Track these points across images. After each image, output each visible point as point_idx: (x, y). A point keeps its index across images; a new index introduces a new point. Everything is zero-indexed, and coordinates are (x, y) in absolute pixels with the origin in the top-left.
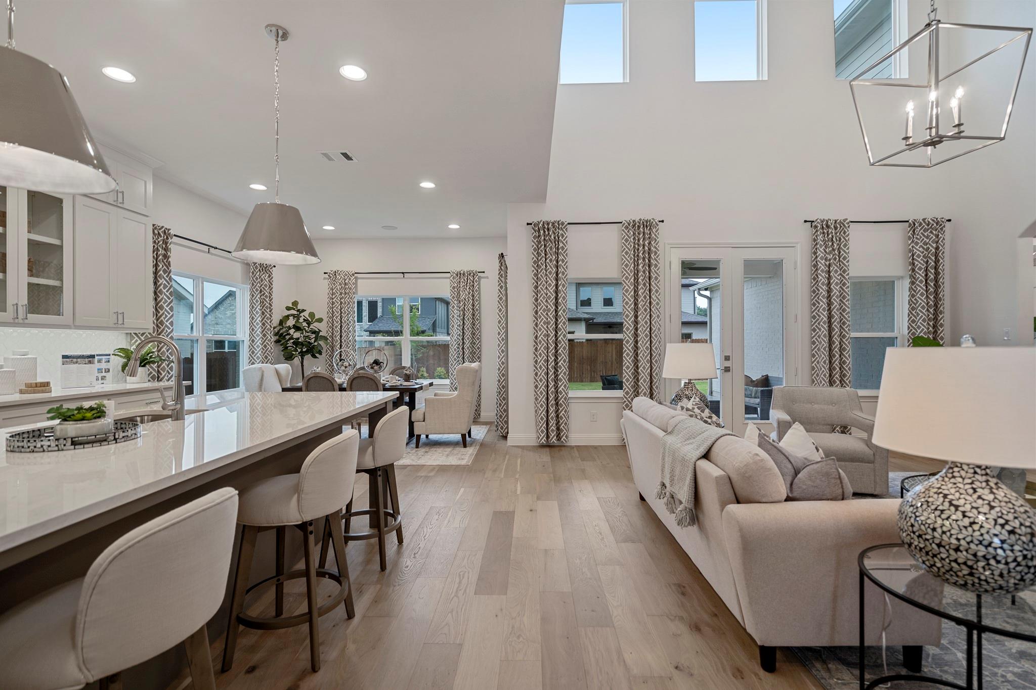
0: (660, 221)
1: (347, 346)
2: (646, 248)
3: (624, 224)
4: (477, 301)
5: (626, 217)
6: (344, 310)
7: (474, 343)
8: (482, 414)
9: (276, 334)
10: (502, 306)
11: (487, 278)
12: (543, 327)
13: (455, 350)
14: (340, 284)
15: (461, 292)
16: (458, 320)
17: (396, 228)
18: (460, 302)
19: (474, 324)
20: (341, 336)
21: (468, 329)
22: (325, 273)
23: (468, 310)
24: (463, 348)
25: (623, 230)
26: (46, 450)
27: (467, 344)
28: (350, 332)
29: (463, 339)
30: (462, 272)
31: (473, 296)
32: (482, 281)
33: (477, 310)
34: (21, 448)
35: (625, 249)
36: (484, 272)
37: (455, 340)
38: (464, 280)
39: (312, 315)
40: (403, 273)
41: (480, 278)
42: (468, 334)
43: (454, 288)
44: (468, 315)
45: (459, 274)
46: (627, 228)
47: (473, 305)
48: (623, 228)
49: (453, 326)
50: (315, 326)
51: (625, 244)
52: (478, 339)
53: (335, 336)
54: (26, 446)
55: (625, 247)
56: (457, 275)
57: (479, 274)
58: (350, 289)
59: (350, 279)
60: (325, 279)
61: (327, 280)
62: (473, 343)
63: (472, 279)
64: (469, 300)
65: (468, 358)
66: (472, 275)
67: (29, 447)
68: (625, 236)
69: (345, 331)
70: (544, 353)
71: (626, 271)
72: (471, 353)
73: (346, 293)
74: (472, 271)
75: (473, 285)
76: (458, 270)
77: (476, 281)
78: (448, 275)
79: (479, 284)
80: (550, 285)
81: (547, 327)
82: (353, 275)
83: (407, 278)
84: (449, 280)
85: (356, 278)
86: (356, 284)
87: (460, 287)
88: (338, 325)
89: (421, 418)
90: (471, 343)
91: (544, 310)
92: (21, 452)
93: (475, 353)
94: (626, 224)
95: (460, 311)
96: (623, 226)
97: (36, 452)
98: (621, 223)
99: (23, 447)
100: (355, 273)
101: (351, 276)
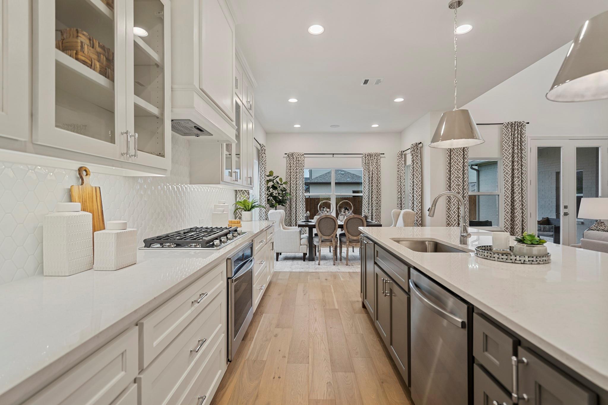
0: (527, 123)
1: (299, 199)
2: (519, 139)
3: (505, 124)
4: (379, 171)
5: (506, 120)
6: (298, 177)
7: (377, 197)
11: (385, 157)
12: (456, 188)
13: (367, 201)
14: (295, 161)
15: (370, 166)
16: (368, 183)
17: (339, 126)
18: (369, 172)
19: (377, 186)
21: (375, 188)
22: (285, 154)
24: (372, 201)
25: (503, 128)
26: (545, 263)
27: (374, 198)
29: (372, 195)
30: (371, 154)
31: (377, 169)
32: (382, 159)
34: (531, 262)
35: (504, 140)
36: (384, 154)
37: (367, 196)
38: (372, 158)
39: (281, 180)
40: (333, 154)
41: (381, 157)
42: (375, 192)
43: (365, 163)
44: (375, 180)
45: (369, 155)
46: (506, 127)
47: (377, 174)
48: (504, 127)
49: (365, 187)
50: (283, 187)
51: (504, 137)
52: (380, 195)
53: (292, 193)
54: (535, 260)
55: (504, 139)
57: (381, 155)
58: (301, 164)
59: (301, 158)
60: (284, 157)
61: (285, 159)
63: (376, 158)
64: (375, 171)
66: (377, 155)
67: (537, 261)
68: (505, 132)
70: (457, 204)
71: (505, 153)
73: (298, 167)
74: (377, 153)
75: (377, 162)
77: (379, 160)
80: (460, 162)
81: (458, 188)
82: (303, 155)
83: (335, 157)
85: (305, 157)
86: (304, 161)
87: (369, 163)
91: (456, 177)
92: (532, 264)
94: (506, 125)
95: (369, 178)
96: (503, 126)
97: (541, 264)
98: (503, 124)
99: (533, 261)
100: (304, 154)
101: (301, 156)
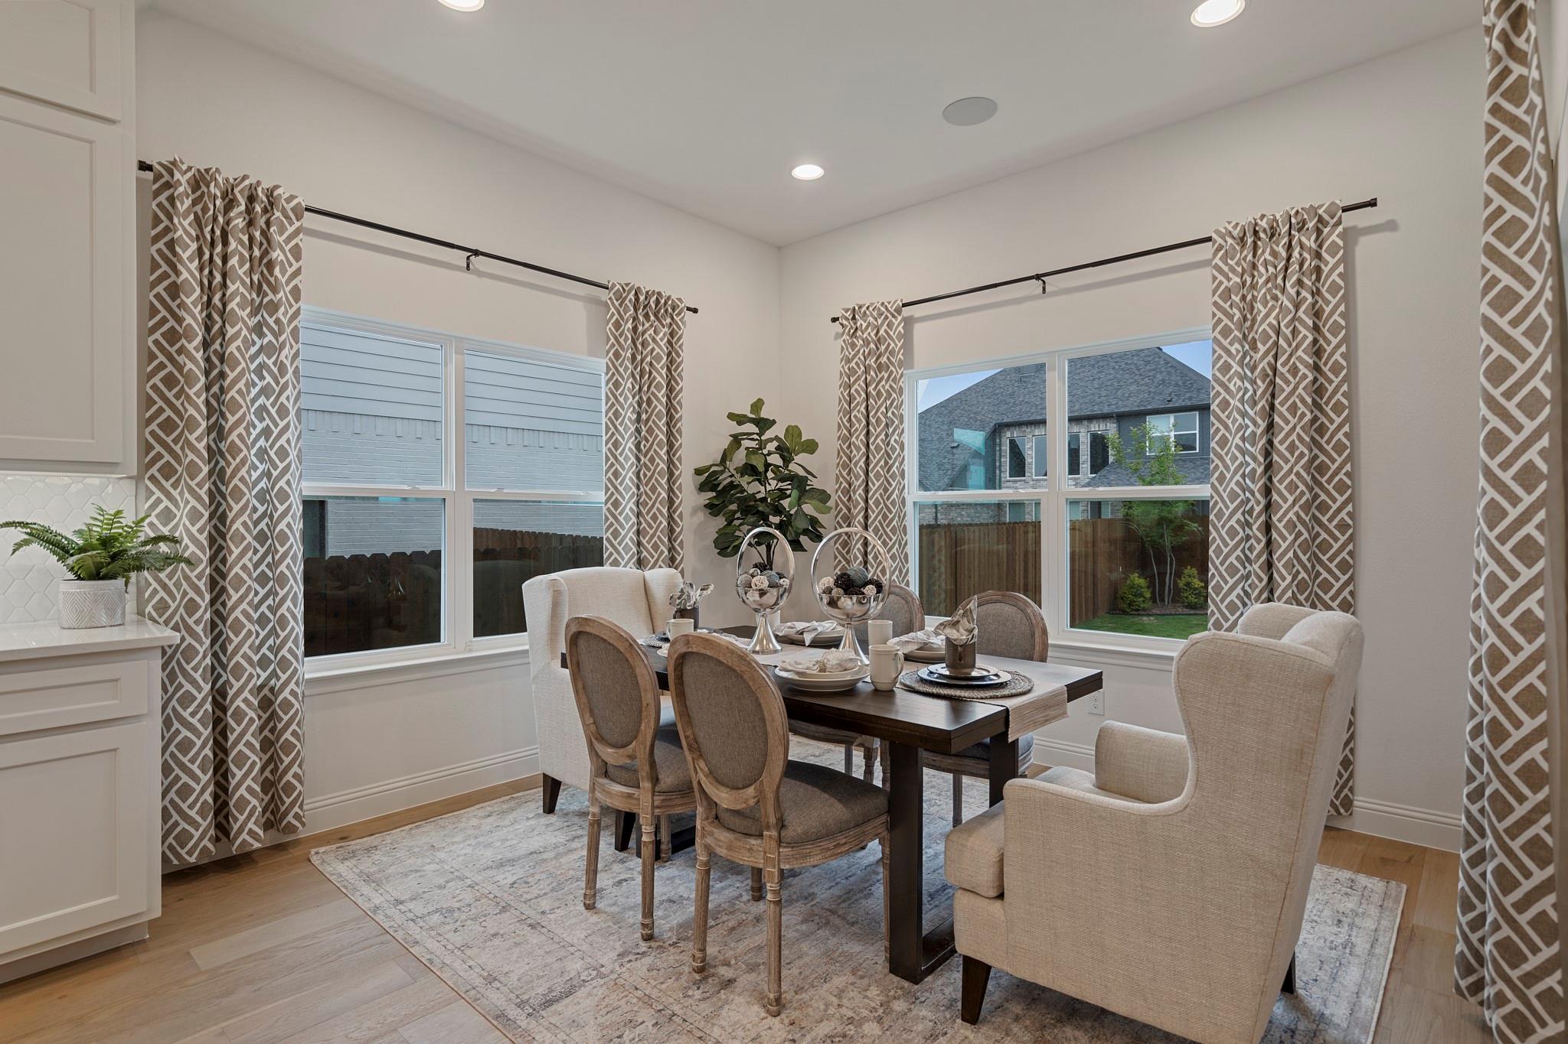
1: (885, 517)
4: (1335, 329)
6: (879, 413)
7: (1323, 508)
8: (1360, 801)
9: (702, 488)
10: (1517, 273)
11: (1391, 226)
13: (1232, 533)
14: (867, 343)
15: (1258, 306)
16: (1244, 414)
18: (1254, 348)
19: (1321, 430)
20: (867, 491)
21: (1292, 448)
22: (833, 319)
23: (1294, 371)
24: (1268, 527)
27: (1287, 509)
28: (893, 476)
29: (1267, 491)
30: (1264, 224)
31: (1317, 314)
32: (1364, 247)
33: (1336, 369)
36: (1372, 203)
37: (1233, 496)
38: (1274, 254)
39: (793, 431)
40: (1038, 277)
41: (1350, 236)
42: (1290, 468)
43: (1227, 294)
44: (1295, 390)
45: (1252, 236)
47: (1318, 353)
49: (1223, 442)
50: (801, 462)
52: (1341, 488)
53: (851, 491)
56: (1242, 240)
57: (1350, 219)
58: (892, 353)
59: (890, 325)
62: (1315, 506)
63: (1310, 243)
64: (1295, 332)
65: (1289, 566)
66: (1311, 225)
69: (878, 476)
72: (1305, 547)
73: (880, 367)
74: (1313, 210)
75: (1318, 270)
76: (1245, 219)
77: (1333, 249)
78: (1205, 251)
79: (1348, 260)
82: (899, 311)
83: (1055, 294)
84: (1208, 271)
85: (909, 322)
86: (907, 336)
87: (1253, 286)
88: (858, 456)
89: (985, 878)
90: (1306, 508)
93: (1324, 547)
95: (1253, 382)
100: (904, 305)
101: (893, 316)
